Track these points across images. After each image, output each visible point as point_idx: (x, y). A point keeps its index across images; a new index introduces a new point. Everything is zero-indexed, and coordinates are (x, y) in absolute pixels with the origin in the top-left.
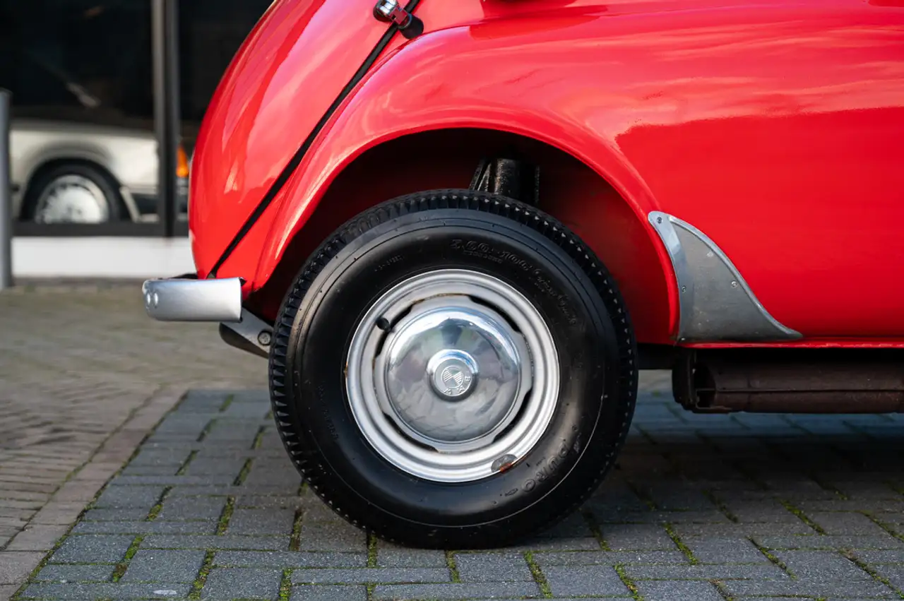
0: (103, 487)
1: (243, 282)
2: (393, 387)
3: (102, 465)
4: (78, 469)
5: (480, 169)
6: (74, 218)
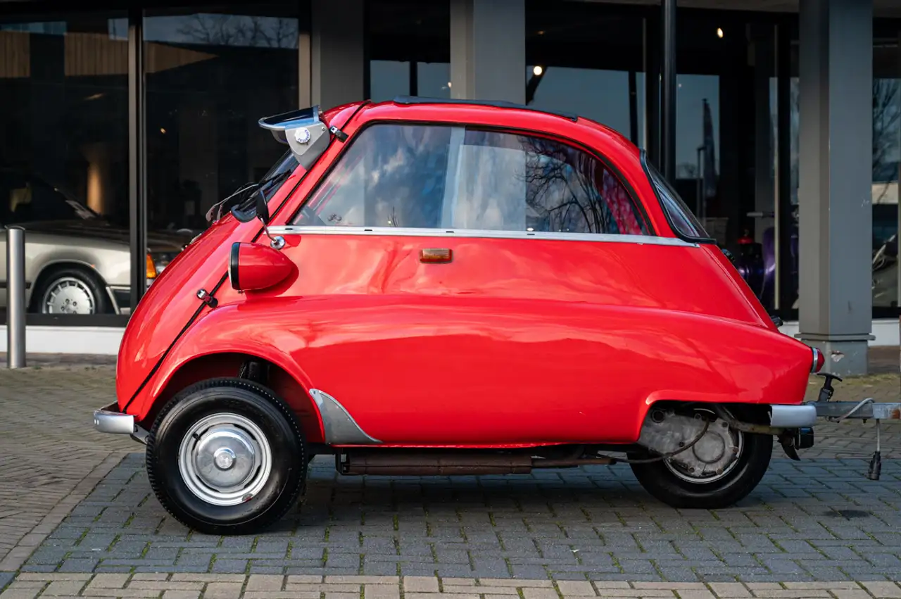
0: (75, 507)
1: (134, 417)
2: (199, 464)
3: (75, 496)
4: (63, 498)
5: (242, 366)
6: (72, 307)
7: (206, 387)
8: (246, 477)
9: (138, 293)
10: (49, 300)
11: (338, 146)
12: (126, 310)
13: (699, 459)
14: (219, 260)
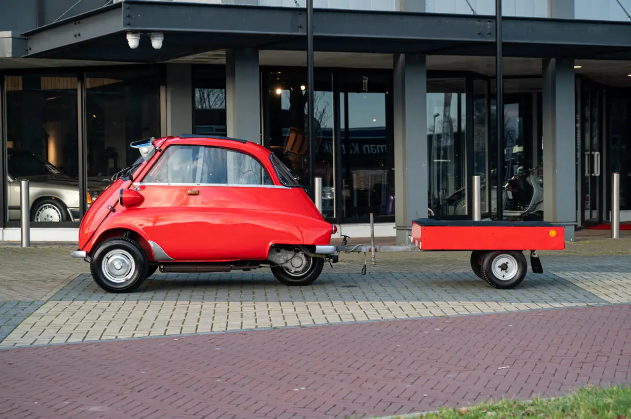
0: (64, 287)
1: (86, 252)
2: (109, 268)
3: (63, 284)
4: (59, 285)
5: (124, 233)
6: (50, 219)
7: (111, 240)
8: (126, 272)
9: (83, 211)
10: (38, 215)
11: (159, 154)
12: (77, 220)
13: (293, 266)
14: (115, 196)
